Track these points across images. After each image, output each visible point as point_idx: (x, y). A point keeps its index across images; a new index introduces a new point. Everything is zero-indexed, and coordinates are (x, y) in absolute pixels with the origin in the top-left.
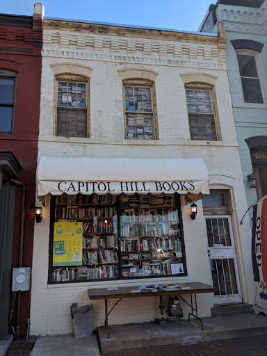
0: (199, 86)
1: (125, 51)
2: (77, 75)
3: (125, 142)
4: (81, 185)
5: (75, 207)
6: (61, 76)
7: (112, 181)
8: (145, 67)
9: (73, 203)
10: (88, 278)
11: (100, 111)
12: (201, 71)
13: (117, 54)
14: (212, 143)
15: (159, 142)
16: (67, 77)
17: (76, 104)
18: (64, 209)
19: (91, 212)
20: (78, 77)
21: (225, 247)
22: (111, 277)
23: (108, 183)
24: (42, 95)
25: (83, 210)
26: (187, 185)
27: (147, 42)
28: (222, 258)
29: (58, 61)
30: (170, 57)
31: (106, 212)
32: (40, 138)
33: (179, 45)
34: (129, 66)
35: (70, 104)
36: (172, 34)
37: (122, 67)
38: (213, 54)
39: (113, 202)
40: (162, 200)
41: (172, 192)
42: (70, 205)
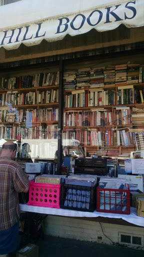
9: (13, 88)
18: (3, 95)
19: (30, 97)
25: (22, 95)
31: (48, 96)
39: (56, 83)
40: (125, 74)
41: (86, 29)
42: (10, 90)
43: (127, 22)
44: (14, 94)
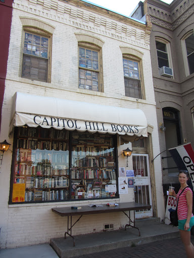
0: (131, 57)
1: (81, 20)
2: (42, 30)
3: (78, 90)
4: (53, 120)
5: (35, 139)
6: (28, 29)
7: (78, 120)
8: (95, 35)
9: (33, 136)
10: (43, 200)
11: (60, 63)
12: (134, 47)
13: (75, 21)
14: (140, 100)
15: (103, 94)
16: (33, 30)
17: (39, 54)
18: (25, 140)
19: (47, 145)
20: (43, 32)
21: (144, 177)
22: (62, 198)
23: (75, 121)
24: (11, 41)
25: (42, 143)
26: (133, 128)
27: (98, 16)
28: (142, 185)
29: (26, 15)
30: (113, 32)
32: (8, 77)
33: (120, 24)
34: (83, 32)
35: (34, 52)
36: (116, 15)
37: (78, 31)
38: (142, 37)
39: (66, 138)
40: (103, 140)
41: (123, 133)
42: (30, 137)
43: (135, 134)
44: (34, 141)
